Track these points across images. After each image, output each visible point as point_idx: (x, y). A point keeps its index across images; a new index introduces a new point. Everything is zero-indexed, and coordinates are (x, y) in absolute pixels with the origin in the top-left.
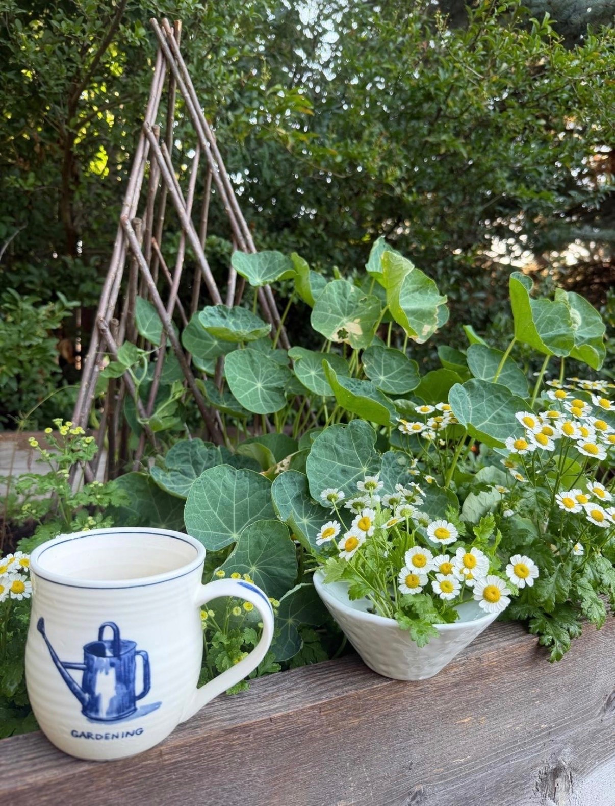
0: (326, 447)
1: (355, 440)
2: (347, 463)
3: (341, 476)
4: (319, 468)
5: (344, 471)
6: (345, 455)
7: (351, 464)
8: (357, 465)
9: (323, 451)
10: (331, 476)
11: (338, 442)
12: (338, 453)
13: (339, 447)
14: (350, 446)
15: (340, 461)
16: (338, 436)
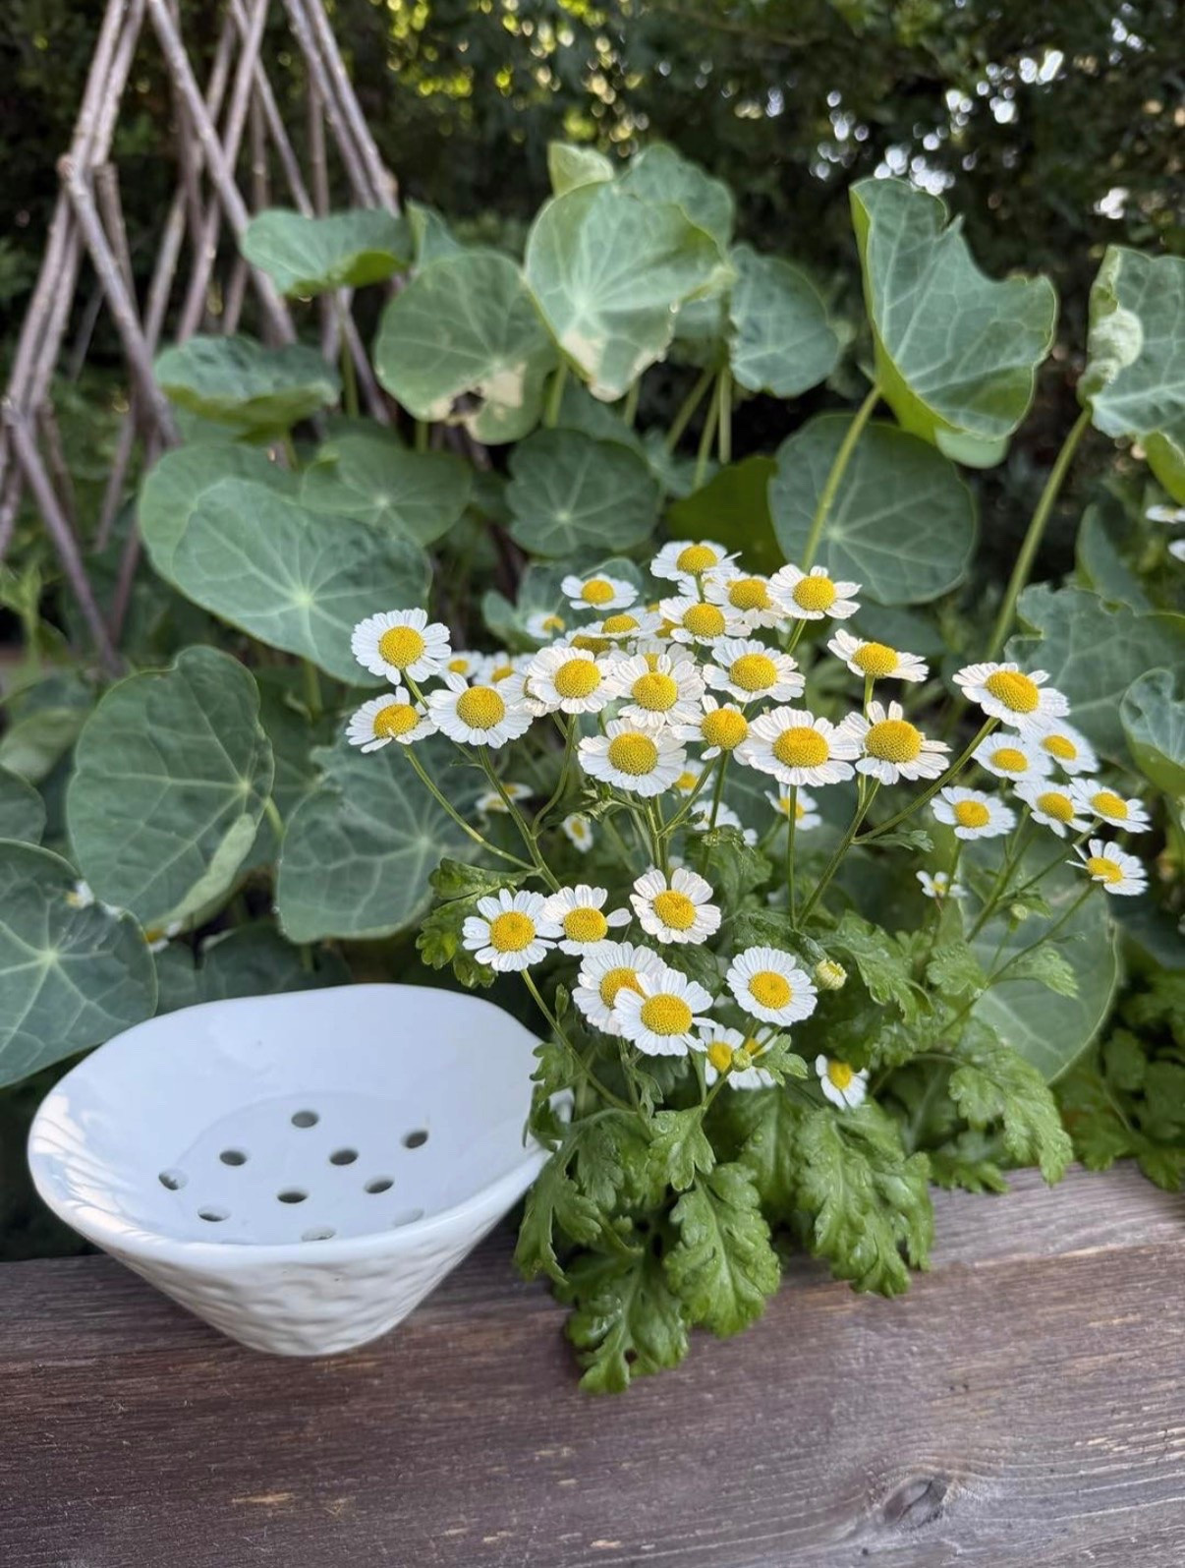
0: (125, 741)
1: (205, 707)
2: (196, 775)
3: (182, 817)
4: (117, 806)
5: (190, 799)
6: (187, 753)
7: (208, 776)
8: (225, 777)
9: (120, 755)
10: (154, 823)
11: (153, 718)
12: (163, 752)
13: (163, 735)
14: (196, 725)
15: (175, 771)
16: (150, 704)
